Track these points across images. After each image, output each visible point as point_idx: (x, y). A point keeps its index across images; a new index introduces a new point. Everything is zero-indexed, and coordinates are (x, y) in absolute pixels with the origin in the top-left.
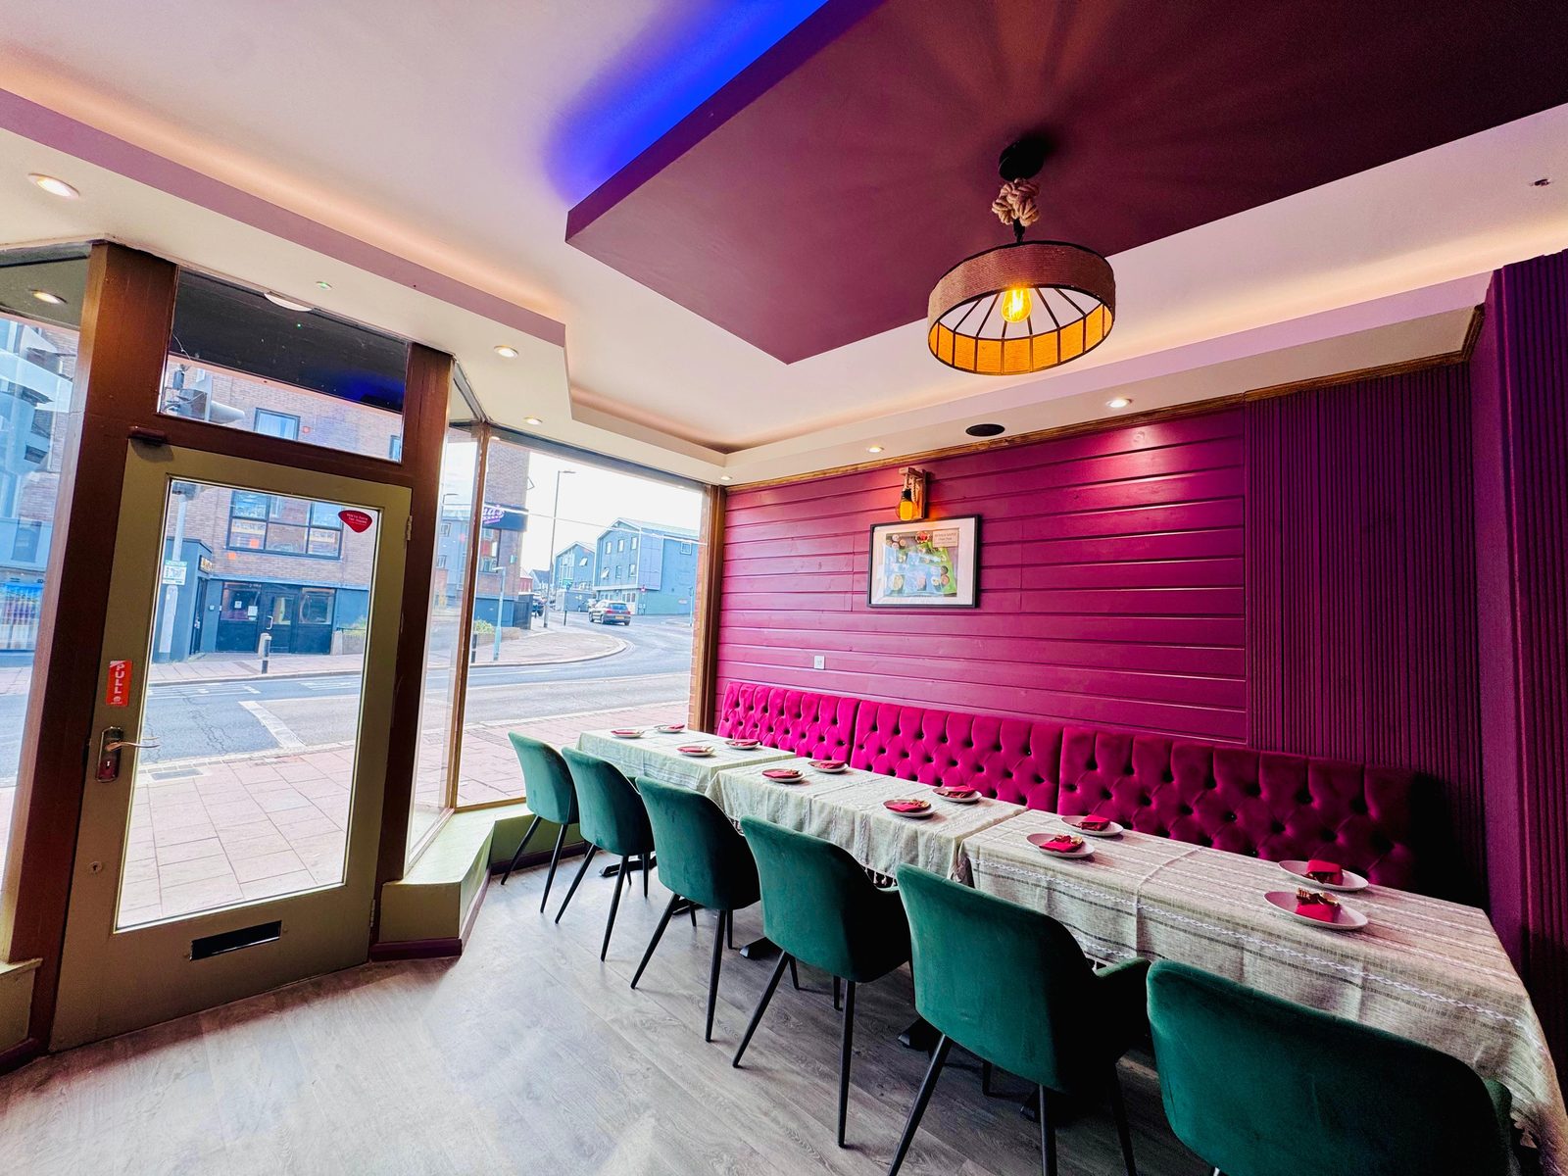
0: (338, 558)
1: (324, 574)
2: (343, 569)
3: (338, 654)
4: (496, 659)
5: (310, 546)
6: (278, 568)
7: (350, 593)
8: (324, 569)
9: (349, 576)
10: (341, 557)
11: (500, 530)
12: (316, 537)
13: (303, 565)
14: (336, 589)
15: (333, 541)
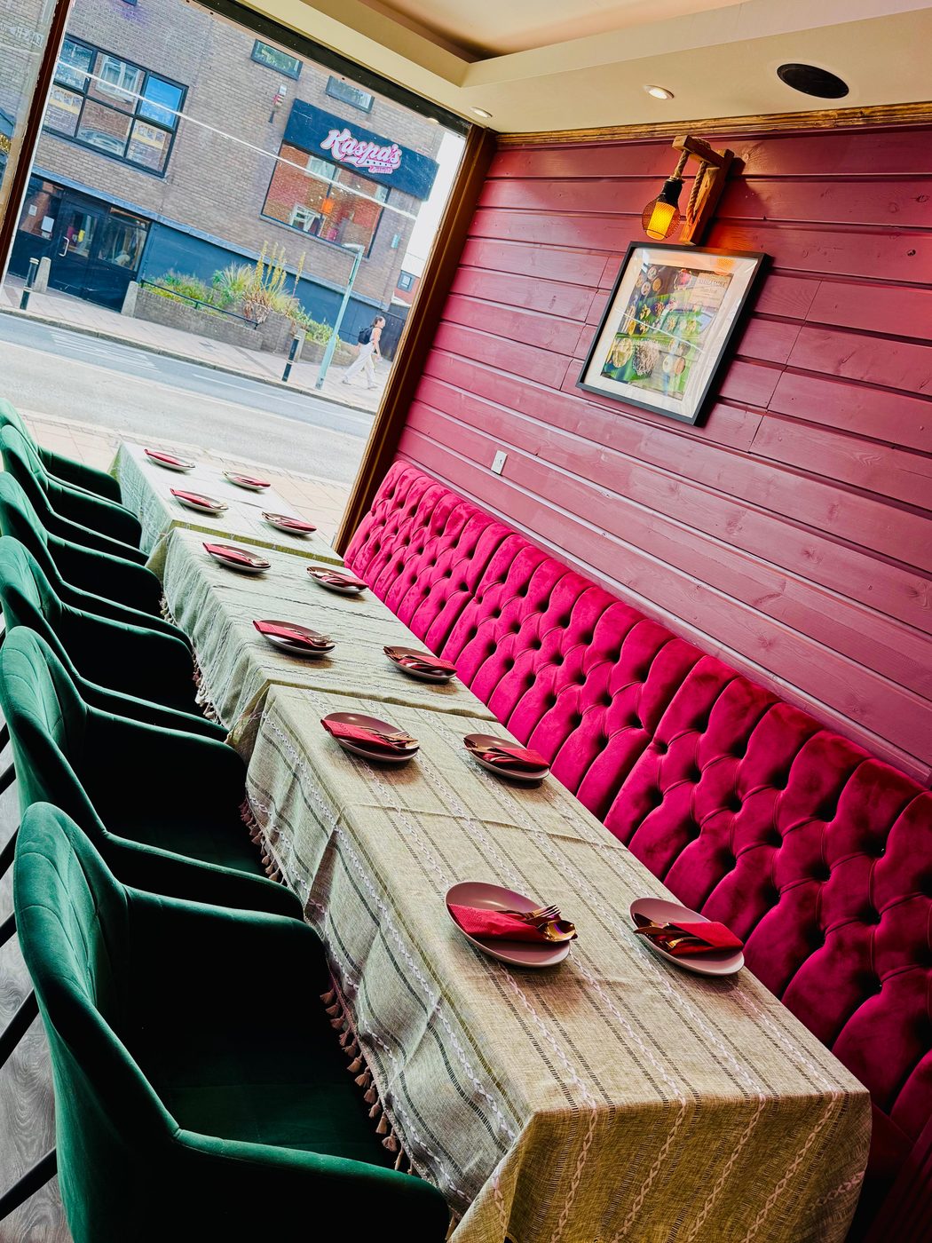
0: (162, 175)
1: (140, 195)
2: (164, 193)
3: (127, 314)
4: (319, 386)
5: (132, 147)
6: (86, 169)
7: (166, 231)
8: (141, 187)
9: (170, 206)
10: (167, 174)
11: (390, 189)
12: (142, 133)
13: (117, 174)
14: (152, 221)
15: (161, 147)
